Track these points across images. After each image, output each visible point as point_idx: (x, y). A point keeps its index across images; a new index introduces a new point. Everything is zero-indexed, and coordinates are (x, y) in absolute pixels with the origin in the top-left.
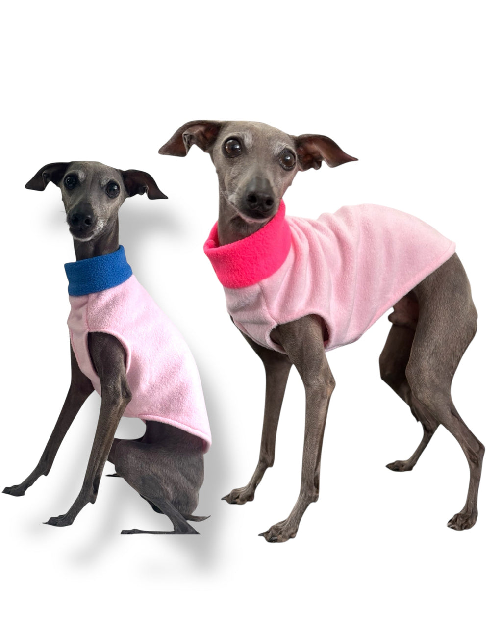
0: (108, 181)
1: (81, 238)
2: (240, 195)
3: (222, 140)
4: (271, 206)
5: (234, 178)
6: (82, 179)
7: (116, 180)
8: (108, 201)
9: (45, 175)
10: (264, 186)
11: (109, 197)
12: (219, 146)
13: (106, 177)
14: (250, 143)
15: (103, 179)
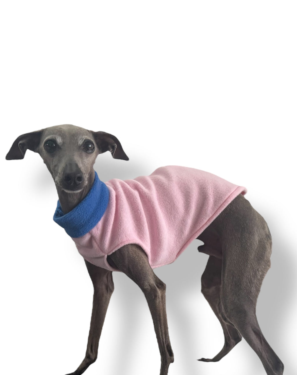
0: (83, 140)
1: (74, 190)
2: (60, 178)
3: (43, 142)
4: (82, 181)
5: (55, 166)
6: (60, 143)
7: (89, 138)
8: (87, 156)
9: (20, 145)
10: (74, 169)
11: (87, 153)
12: (42, 146)
13: (80, 137)
14: (61, 142)
15: (79, 139)
